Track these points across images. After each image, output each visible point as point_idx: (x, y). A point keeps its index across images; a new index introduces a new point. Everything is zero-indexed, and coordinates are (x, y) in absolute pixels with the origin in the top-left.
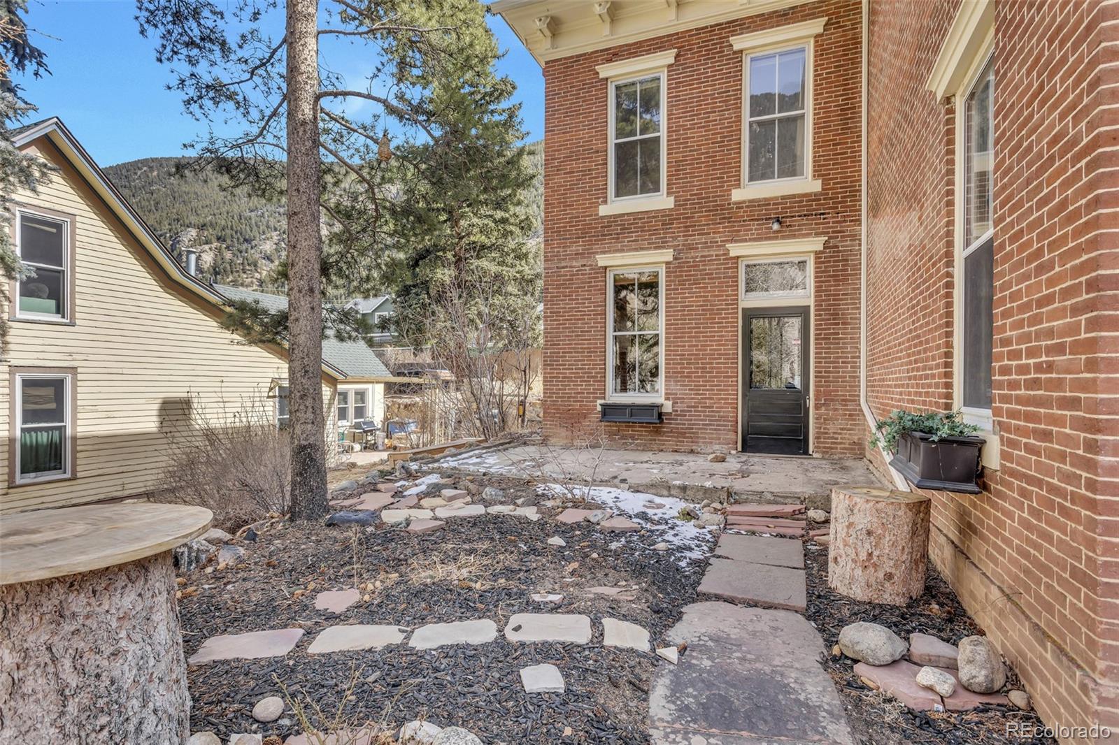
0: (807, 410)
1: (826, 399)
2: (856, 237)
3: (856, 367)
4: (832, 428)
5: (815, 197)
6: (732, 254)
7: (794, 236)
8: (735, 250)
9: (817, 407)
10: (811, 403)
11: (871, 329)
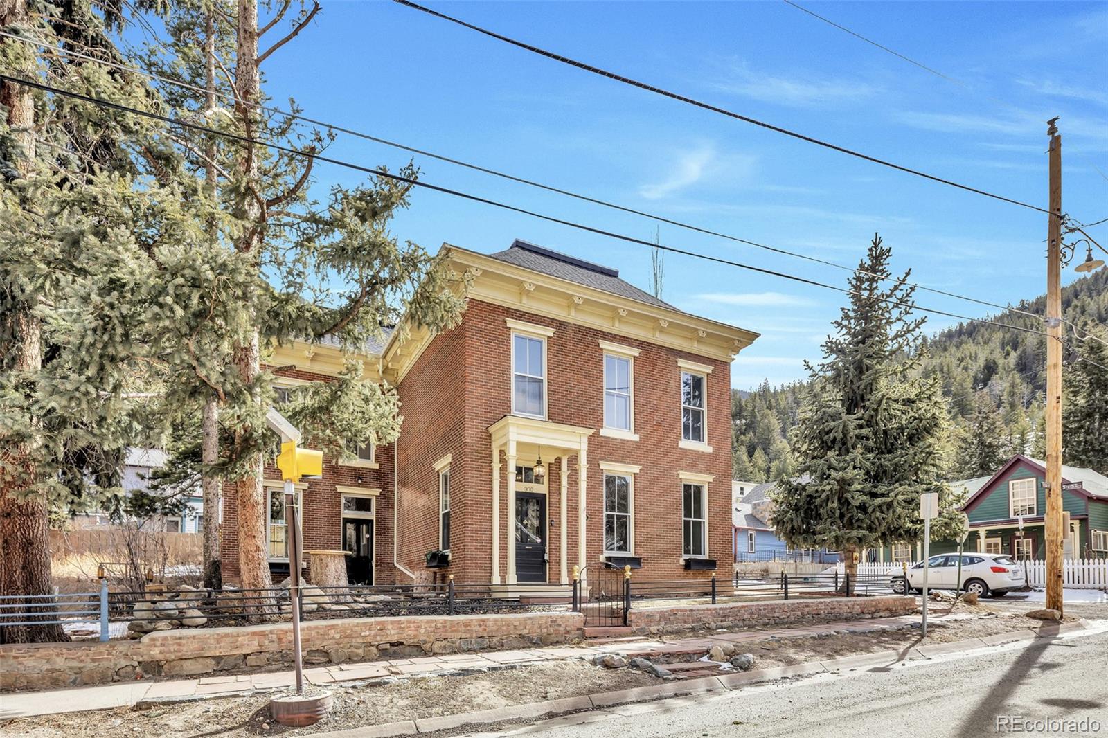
0: (372, 567)
1: (380, 562)
2: (393, 492)
3: (393, 548)
4: (383, 575)
5: (376, 471)
6: (338, 490)
7: (367, 487)
8: (340, 489)
9: (377, 566)
10: (374, 564)
11: (400, 532)
